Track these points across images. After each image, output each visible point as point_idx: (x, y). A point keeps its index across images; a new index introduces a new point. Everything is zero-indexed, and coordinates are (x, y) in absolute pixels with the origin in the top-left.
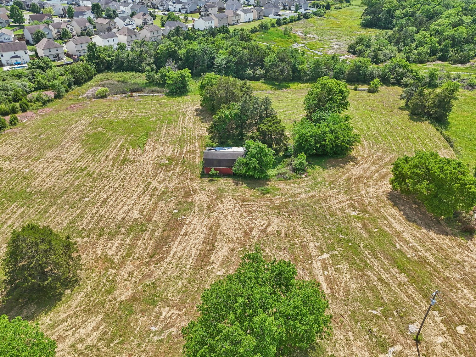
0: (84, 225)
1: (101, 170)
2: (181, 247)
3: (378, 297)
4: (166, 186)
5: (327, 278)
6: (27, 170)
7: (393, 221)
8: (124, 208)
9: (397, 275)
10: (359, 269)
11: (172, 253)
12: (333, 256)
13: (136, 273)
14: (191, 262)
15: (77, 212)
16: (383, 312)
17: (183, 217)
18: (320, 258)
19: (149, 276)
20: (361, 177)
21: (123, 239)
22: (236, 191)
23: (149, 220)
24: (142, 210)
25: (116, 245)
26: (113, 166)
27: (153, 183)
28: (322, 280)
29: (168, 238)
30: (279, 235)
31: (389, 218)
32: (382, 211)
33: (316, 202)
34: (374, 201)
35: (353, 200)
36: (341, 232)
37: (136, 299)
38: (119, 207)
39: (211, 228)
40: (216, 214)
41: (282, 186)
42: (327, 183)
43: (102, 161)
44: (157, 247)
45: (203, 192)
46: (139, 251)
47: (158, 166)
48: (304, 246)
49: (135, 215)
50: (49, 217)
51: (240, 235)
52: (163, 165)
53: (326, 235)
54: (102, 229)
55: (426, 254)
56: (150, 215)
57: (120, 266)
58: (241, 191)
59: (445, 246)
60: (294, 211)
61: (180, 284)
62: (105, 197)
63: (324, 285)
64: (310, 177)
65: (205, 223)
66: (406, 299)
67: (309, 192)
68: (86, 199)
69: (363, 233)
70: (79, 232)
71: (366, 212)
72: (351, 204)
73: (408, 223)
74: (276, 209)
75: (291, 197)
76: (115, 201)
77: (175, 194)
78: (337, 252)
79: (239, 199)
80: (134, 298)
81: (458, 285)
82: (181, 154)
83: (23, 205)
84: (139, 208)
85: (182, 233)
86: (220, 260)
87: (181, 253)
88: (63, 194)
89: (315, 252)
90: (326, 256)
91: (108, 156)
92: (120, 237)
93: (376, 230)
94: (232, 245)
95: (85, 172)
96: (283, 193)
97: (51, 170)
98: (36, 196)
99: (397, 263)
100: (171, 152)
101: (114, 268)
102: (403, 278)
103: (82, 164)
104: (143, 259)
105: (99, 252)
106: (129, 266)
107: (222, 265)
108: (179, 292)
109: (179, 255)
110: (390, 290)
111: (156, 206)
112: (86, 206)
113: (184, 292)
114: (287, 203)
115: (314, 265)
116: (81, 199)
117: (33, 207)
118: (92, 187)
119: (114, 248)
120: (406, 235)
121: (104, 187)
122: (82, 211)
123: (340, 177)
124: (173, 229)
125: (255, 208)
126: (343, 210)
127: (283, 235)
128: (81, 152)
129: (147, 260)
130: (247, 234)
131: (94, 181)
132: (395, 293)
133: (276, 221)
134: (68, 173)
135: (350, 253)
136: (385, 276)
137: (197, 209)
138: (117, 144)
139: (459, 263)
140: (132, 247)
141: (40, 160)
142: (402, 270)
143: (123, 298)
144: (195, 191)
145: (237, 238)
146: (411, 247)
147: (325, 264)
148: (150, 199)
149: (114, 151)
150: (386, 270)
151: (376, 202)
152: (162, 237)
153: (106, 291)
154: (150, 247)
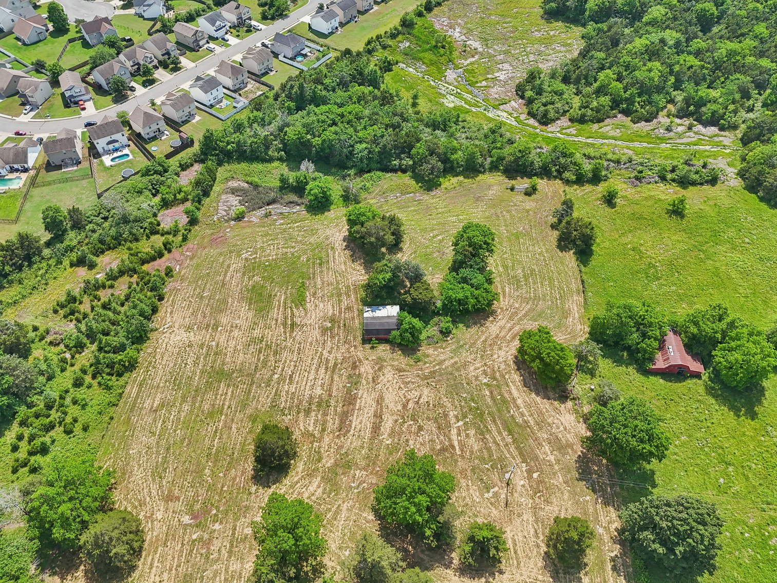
0: (283, 403)
1: (277, 340)
2: (358, 421)
3: (491, 455)
4: (336, 357)
5: (460, 442)
6: (214, 343)
7: (513, 388)
8: (309, 384)
9: (506, 437)
10: (482, 434)
11: (353, 426)
12: (466, 424)
13: (333, 445)
14: (368, 434)
15: (274, 391)
16: (491, 466)
17: (355, 391)
18: (457, 425)
19: (341, 447)
20: (497, 337)
21: (316, 415)
22: (393, 360)
23: (330, 395)
24: (322, 385)
25: (312, 421)
26: (285, 332)
27: (324, 352)
28: (456, 444)
29: (348, 412)
30: (428, 406)
31: (511, 384)
32: (507, 377)
33: (458, 370)
34: (503, 366)
35: (486, 365)
36: (473, 400)
37: (337, 465)
38: (304, 383)
39: (378, 401)
40: (380, 386)
41: (431, 351)
42: (467, 346)
43: (274, 327)
44: (342, 422)
45: (366, 362)
46: (330, 426)
47: (324, 330)
48: (446, 415)
49: (319, 391)
50: (254, 397)
51: (400, 408)
52: (327, 329)
53: (463, 404)
54: (298, 406)
55: (530, 418)
56: (329, 391)
57: (320, 439)
58: (397, 360)
59: (544, 410)
60: (440, 381)
61: (363, 452)
62: (290, 373)
63: (457, 448)
64: (454, 340)
65: (372, 397)
66: (508, 456)
67: (452, 358)
68: (276, 376)
69: (489, 400)
70: (282, 410)
71: (494, 378)
72: (485, 370)
73: (525, 389)
74: (426, 379)
75: (437, 364)
76: (299, 377)
77: (344, 365)
78: (468, 420)
79: (397, 370)
80: (336, 464)
81: (544, 443)
82: (340, 313)
83: (229, 386)
84: (320, 383)
85: (357, 408)
86: (388, 431)
87: (360, 426)
88: (255, 371)
89: (453, 420)
90: (461, 423)
91: (277, 320)
92: (313, 414)
93: (499, 397)
94: (395, 417)
95: (264, 343)
96: (432, 360)
97: (234, 342)
98: (235, 375)
99: (508, 427)
100: (331, 311)
101: (317, 442)
102: (509, 439)
103: (257, 333)
104: (334, 433)
105: (302, 428)
106: (327, 440)
107: (389, 435)
108: (364, 459)
109: (358, 428)
110: (499, 449)
111: (332, 379)
112: (279, 384)
113: (367, 458)
114: (434, 372)
115: (452, 432)
116: (271, 376)
117: (238, 386)
118: (276, 362)
119: (312, 425)
120: (519, 402)
121: (285, 362)
122: (277, 390)
123: (479, 338)
124: (350, 404)
125: (409, 379)
126: (477, 378)
127: (431, 405)
128: (250, 315)
129: (338, 433)
130: (405, 406)
131: (276, 353)
132: (502, 452)
133: (426, 391)
134: (249, 345)
135: (478, 421)
136: (498, 438)
137: (364, 382)
138: (279, 302)
139: (549, 425)
140: (325, 423)
141: (219, 329)
142: (510, 433)
143: (329, 465)
144: (360, 361)
145: (398, 410)
146: (520, 412)
147: (459, 430)
148: (326, 373)
149: (280, 313)
150: (500, 433)
151: (504, 367)
152: (344, 412)
153: (316, 460)
154: (336, 422)
